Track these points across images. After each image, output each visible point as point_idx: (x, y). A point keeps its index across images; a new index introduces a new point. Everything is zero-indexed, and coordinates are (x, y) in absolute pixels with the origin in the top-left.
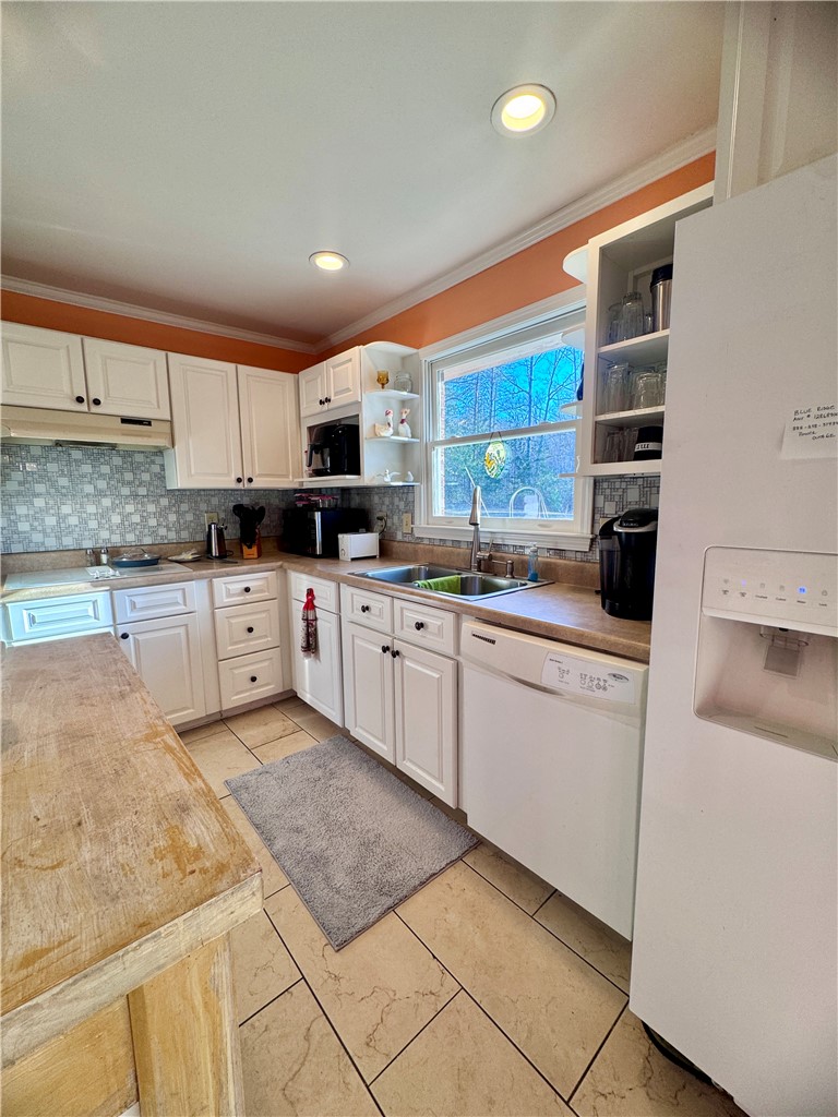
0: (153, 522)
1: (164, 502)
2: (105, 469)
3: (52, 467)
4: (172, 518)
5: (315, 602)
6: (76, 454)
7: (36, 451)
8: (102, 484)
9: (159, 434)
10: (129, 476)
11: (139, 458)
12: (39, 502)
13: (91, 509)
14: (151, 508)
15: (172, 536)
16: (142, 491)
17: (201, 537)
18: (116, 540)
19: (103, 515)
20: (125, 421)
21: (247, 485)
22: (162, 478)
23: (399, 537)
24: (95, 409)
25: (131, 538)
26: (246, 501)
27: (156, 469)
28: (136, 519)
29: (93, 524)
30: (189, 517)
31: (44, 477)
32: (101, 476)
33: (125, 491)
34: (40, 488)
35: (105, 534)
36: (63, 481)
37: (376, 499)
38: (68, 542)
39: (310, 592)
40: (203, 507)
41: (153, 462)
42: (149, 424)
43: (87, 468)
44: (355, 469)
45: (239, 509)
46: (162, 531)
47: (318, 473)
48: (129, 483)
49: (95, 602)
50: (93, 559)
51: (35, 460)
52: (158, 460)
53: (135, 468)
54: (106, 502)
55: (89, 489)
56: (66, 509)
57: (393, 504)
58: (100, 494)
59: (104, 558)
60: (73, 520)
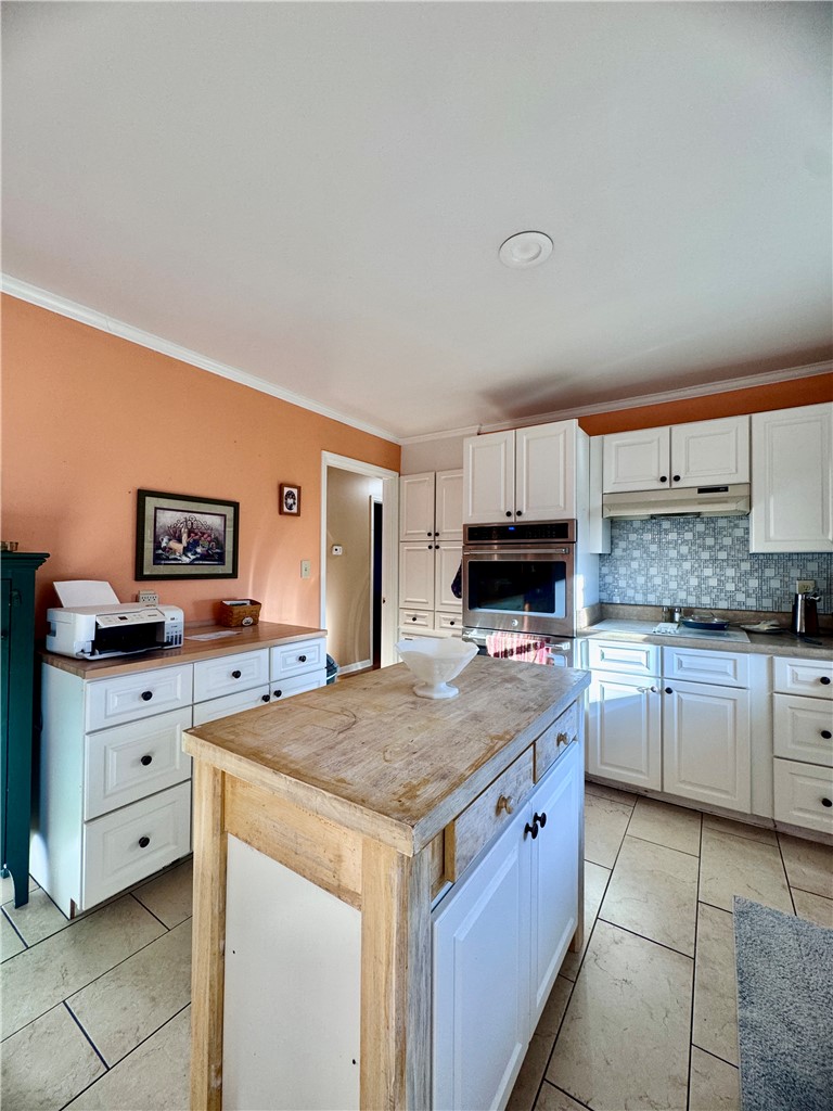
0: (730, 587)
1: (746, 566)
2: (689, 536)
3: (648, 537)
4: (754, 583)
6: (666, 525)
7: (637, 525)
8: (684, 549)
9: (735, 499)
10: (710, 541)
11: (722, 523)
12: (635, 565)
13: (673, 571)
14: (730, 572)
15: (752, 603)
16: (722, 555)
17: (788, 608)
18: (692, 601)
19: (682, 577)
20: (702, 490)
22: (745, 541)
24: (675, 484)
25: (706, 600)
27: (739, 533)
28: (713, 582)
29: (673, 585)
30: (775, 584)
31: (641, 545)
32: (685, 542)
33: (705, 555)
34: (636, 554)
35: (682, 595)
36: (654, 548)
38: (652, 599)
40: (795, 573)
41: (736, 526)
42: (726, 489)
43: (673, 536)
46: (741, 597)
48: (710, 548)
50: (668, 615)
51: (636, 531)
52: (742, 523)
53: (716, 533)
54: (687, 565)
55: (673, 553)
56: (653, 571)
58: (682, 558)
59: (677, 616)
60: (658, 581)
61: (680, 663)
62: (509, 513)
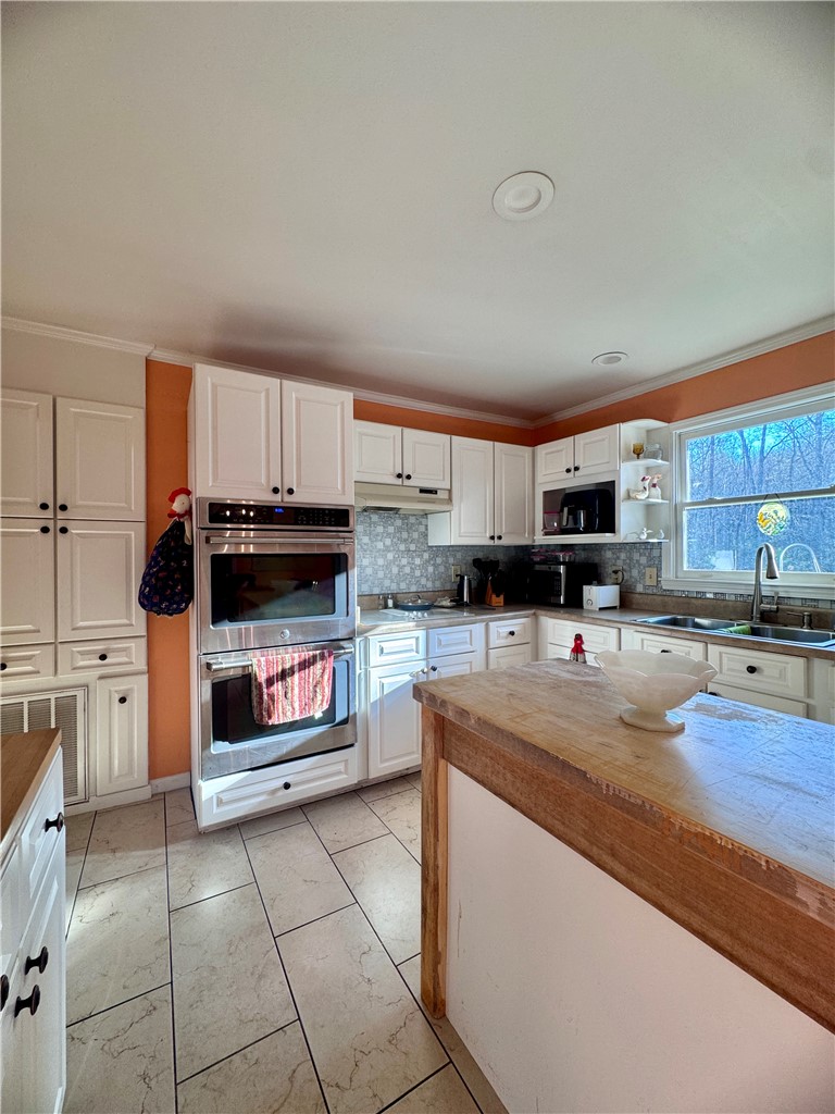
0: (418, 573)
2: (391, 529)
4: (431, 569)
5: (584, 647)
6: (375, 517)
8: (388, 542)
9: (442, 501)
10: (405, 535)
11: (414, 520)
13: (381, 561)
14: (418, 561)
15: (430, 585)
16: (413, 547)
18: (394, 588)
19: (387, 566)
20: (423, 491)
21: (497, 542)
22: (426, 536)
23: (640, 588)
24: (407, 482)
25: (403, 586)
26: (480, 555)
27: (422, 528)
28: (407, 570)
29: (381, 574)
30: (442, 569)
32: (389, 535)
33: (402, 547)
35: (388, 583)
37: (609, 554)
39: (578, 638)
40: (451, 560)
41: (420, 523)
42: (436, 493)
43: (380, 529)
45: (477, 563)
46: (423, 581)
48: (405, 540)
49: (417, 639)
52: (424, 521)
53: (409, 528)
54: (390, 556)
55: (380, 545)
57: (631, 559)
58: (387, 549)
59: (390, 603)
61: (440, 641)
62: (276, 490)
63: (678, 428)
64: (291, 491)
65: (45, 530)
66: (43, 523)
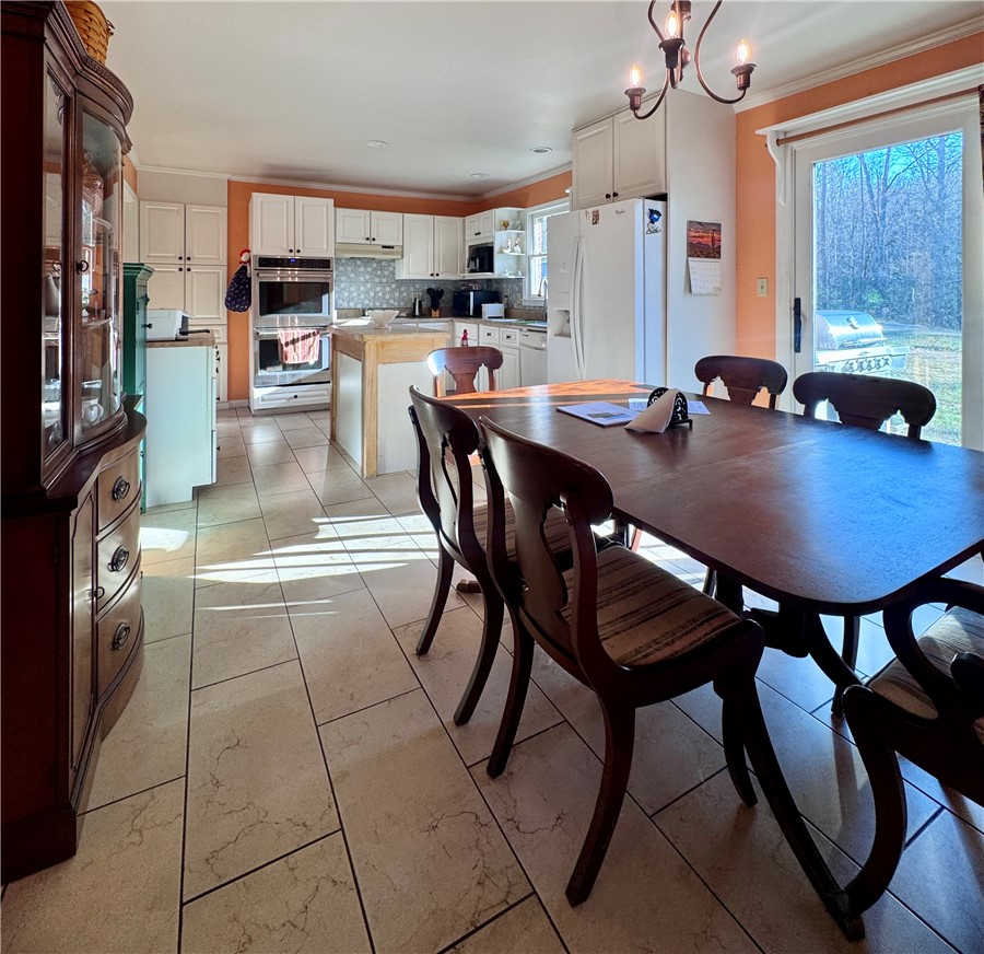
0: (388, 297)
1: (394, 286)
2: (369, 269)
3: (349, 269)
4: (397, 294)
5: (467, 337)
6: (359, 262)
7: (343, 261)
8: (367, 277)
9: (397, 253)
10: (379, 273)
11: (384, 263)
12: (342, 285)
13: (362, 289)
14: (388, 289)
16: (384, 280)
17: (410, 305)
19: (367, 292)
20: (384, 247)
21: (436, 278)
22: (393, 273)
23: (515, 306)
24: (373, 242)
25: (378, 305)
26: (433, 286)
27: (391, 269)
28: (380, 294)
29: (362, 297)
30: (405, 294)
31: (345, 273)
32: (368, 273)
33: (377, 280)
34: (343, 278)
35: (367, 302)
36: (352, 275)
37: (505, 285)
38: (352, 305)
39: (465, 331)
40: (412, 289)
41: (389, 266)
42: (392, 248)
43: (362, 269)
44: (491, 269)
45: (430, 291)
46: (392, 302)
47: (472, 271)
48: (379, 276)
51: (343, 265)
52: (391, 264)
53: (382, 268)
54: (369, 285)
55: (362, 279)
56: (352, 289)
57: (511, 288)
58: (367, 281)
59: (367, 313)
60: (355, 294)
62: (291, 251)
63: (529, 212)
64: (299, 251)
65: (181, 270)
66: (179, 267)
